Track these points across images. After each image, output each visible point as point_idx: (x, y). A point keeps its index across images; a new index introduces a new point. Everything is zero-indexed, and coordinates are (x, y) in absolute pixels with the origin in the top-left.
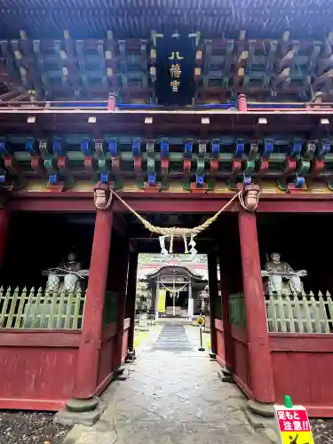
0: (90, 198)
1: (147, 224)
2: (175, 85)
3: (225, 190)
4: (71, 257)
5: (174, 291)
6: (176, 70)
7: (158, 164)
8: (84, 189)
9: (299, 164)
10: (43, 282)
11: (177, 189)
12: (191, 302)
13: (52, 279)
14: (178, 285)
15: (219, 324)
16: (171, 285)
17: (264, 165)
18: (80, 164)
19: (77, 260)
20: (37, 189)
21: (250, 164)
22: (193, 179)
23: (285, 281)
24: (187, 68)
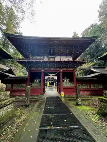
0: (41, 70)
1: (48, 74)
2: (52, 53)
3: (58, 69)
4: (37, 78)
5: (51, 82)
6: (52, 51)
7: (50, 66)
8: (39, 69)
9: (68, 66)
10: (34, 81)
11: (52, 69)
12: (54, 84)
13: (35, 81)
14: (52, 81)
15: (58, 86)
16: (50, 81)
17: (63, 66)
18: (39, 66)
19: (38, 78)
20: (33, 69)
21: (62, 66)
22: (54, 68)
23: (66, 81)
24: (54, 51)
